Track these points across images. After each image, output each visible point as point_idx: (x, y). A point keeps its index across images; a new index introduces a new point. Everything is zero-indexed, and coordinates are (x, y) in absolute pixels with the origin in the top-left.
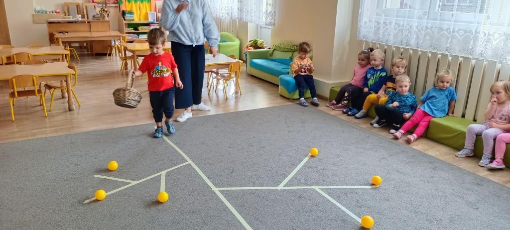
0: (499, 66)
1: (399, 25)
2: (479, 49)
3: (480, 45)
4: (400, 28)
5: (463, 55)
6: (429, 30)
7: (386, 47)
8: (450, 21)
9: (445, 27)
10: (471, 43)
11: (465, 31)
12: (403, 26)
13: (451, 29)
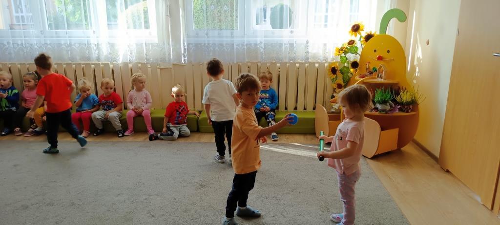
0: (111, 66)
1: (18, 45)
2: (94, 56)
3: (95, 53)
4: (20, 46)
5: (84, 62)
6: (49, 46)
7: (10, 66)
8: (66, 37)
9: (63, 42)
10: (87, 53)
11: (80, 44)
12: (22, 44)
13: (68, 43)
